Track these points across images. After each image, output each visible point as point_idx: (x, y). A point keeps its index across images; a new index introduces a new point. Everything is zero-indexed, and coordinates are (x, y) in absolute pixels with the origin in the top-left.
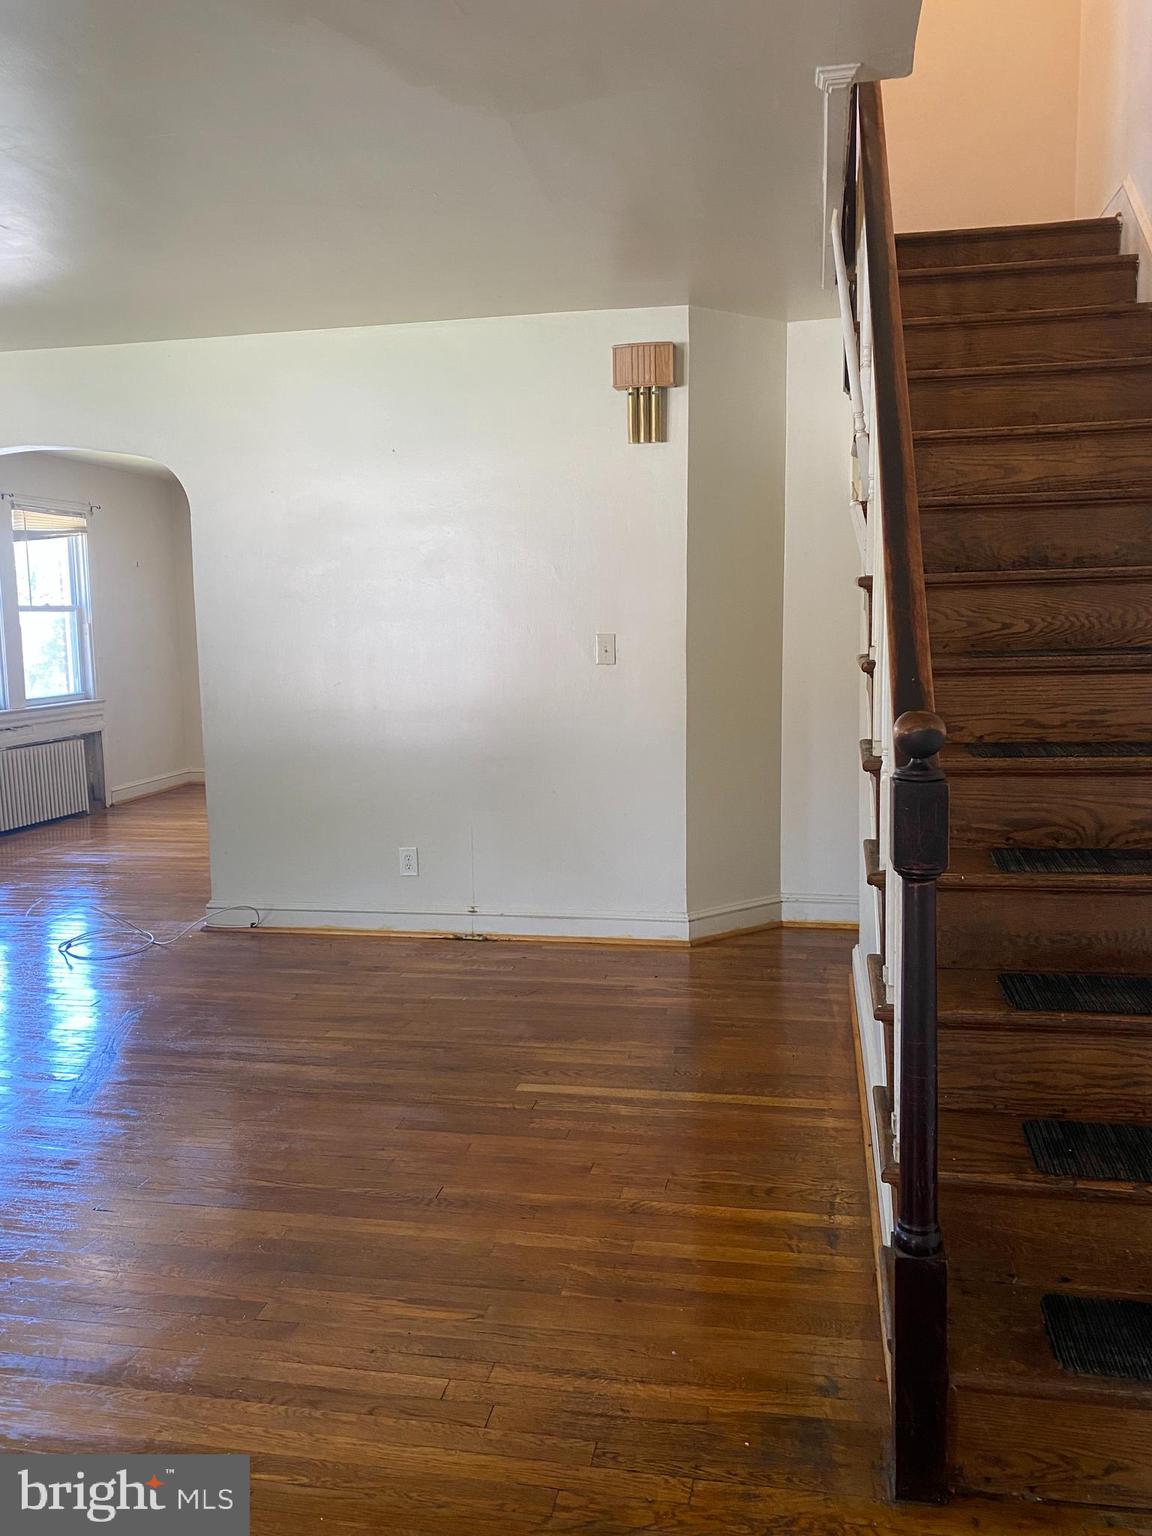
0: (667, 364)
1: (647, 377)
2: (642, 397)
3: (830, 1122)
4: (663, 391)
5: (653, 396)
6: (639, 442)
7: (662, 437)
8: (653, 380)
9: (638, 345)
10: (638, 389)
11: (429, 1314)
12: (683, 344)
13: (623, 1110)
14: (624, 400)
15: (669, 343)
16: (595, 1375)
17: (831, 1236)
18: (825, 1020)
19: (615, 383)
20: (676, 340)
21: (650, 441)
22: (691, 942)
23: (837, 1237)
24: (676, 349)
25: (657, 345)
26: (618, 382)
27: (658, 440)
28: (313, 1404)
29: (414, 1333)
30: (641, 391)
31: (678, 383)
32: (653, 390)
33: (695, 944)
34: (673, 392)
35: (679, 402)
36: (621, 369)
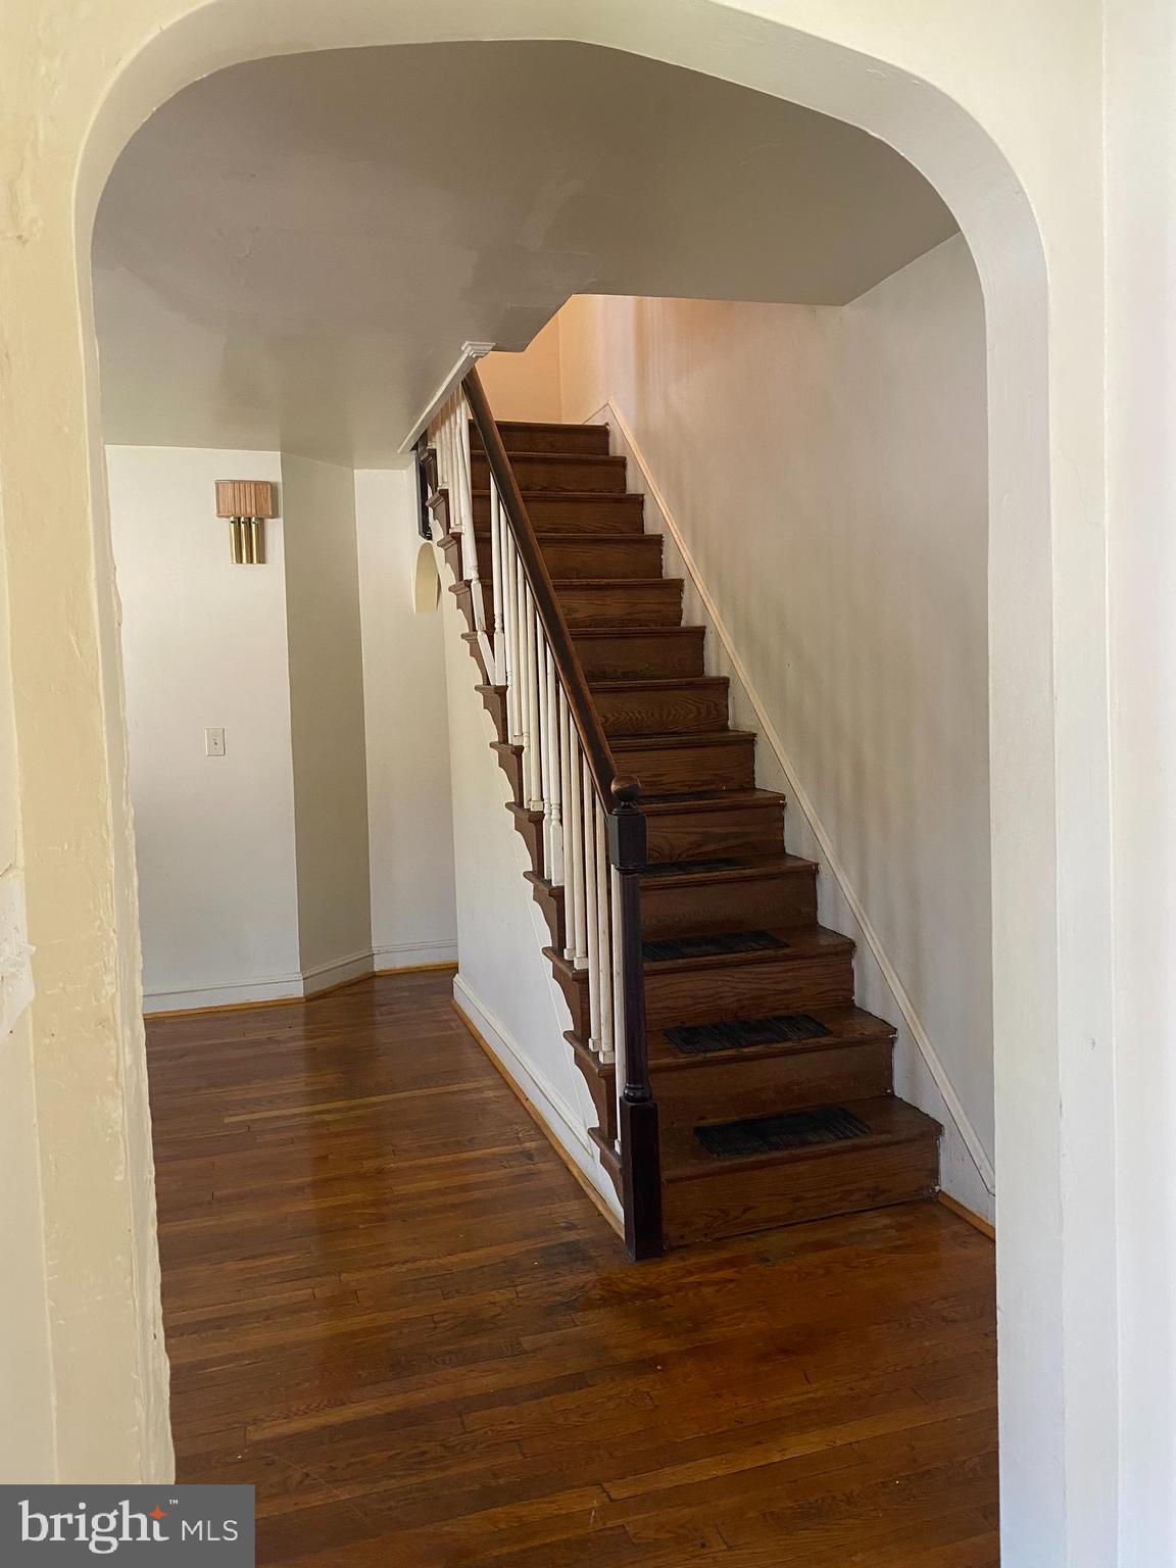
0: (266, 500)
1: (248, 510)
2: (242, 525)
3: (490, 1094)
4: (261, 521)
5: (253, 525)
6: (241, 562)
7: (262, 560)
8: (254, 512)
9: (239, 482)
10: (239, 519)
11: (266, 1262)
12: (276, 483)
13: (328, 1118)
14: (226, 528)
15: (267, 483)
16: (415, 1260)
17: (529, 1155)
18: (449, 1032)
19: (219, 512)
20: (271, 479)
21: (252, 562)
22: (306, 997)
23: (531, 1154)
24: (273, 487)
25: (257, 483)
26: (221, 510)
27: (259, 562)
28: (219, 1327)
29: (264, 1273)
30: (242, 520)
31: (275, 515)
32: (253, 520)
33: (310, 998)
34: (269, 522)
35: (275, 530)
36: (224, 501)
